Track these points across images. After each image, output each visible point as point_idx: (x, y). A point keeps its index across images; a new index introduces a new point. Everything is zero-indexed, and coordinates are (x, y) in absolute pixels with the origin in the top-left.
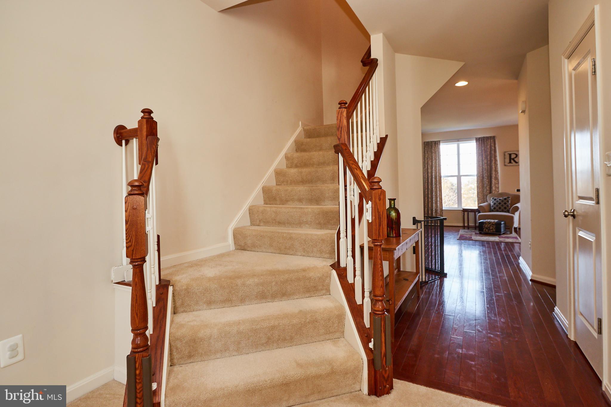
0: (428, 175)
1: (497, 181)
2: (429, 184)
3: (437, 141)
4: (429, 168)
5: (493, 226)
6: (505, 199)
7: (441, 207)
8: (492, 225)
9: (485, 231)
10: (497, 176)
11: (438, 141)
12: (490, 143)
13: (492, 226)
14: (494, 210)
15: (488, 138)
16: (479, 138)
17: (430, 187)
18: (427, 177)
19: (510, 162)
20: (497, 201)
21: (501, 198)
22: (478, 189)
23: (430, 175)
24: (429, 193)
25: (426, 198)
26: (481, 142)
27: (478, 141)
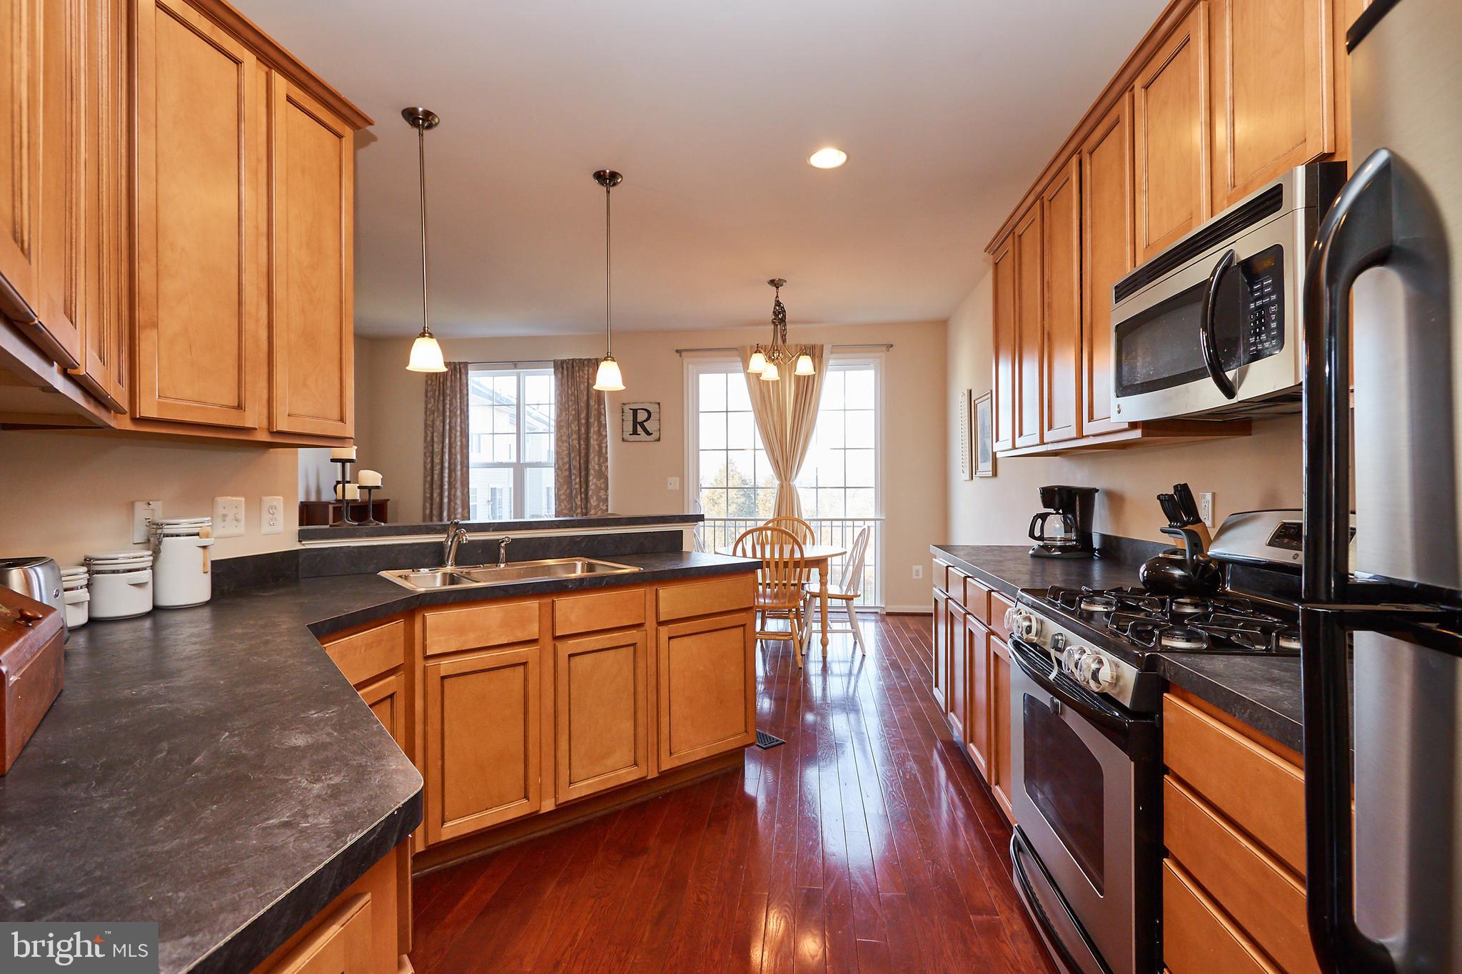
1: (602, 481)
3: (460, 363)
4: (436, 439)
10: (604, 468)
11: (462, 363)
12: (586, 377)
15: (582, 363)
16: (563, 362)
18: (429, 466)
19: (635, 432)
23: (437, 460)
26: (565, 372)
27: (561, 369)
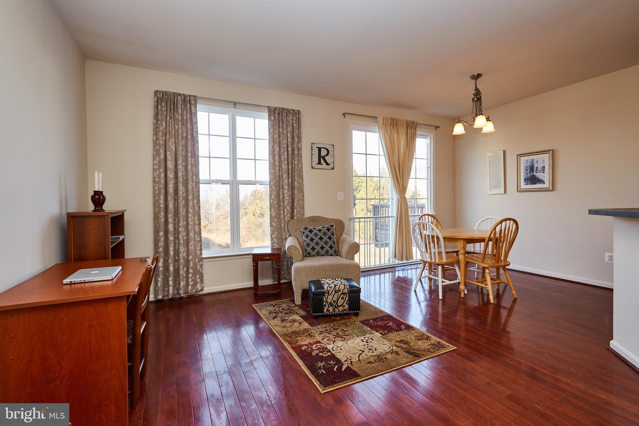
0: (166, 176)
1: (301, 194)
2: (169, 198)
3: (190, 96)
4: (169, 157)
5: (345, 297)
6: (328, 229)
7: (198, 253)
8: (342, 295)
9: (327, 310)
10: (302, 186)
12: (291, 122)
13: (343, 298)
14: (313, 253)
15: (288, 111)
16: (275, 109)
17: (171, 206)
18: (163, 181)
19: (319, 163)
20: (316, 235)
21: (320, 228)
22: (272, 210)
23: (171, 175)
24: (170, 220)
25: (161, 234)
26: (277, 117)
27: (273, 113)
